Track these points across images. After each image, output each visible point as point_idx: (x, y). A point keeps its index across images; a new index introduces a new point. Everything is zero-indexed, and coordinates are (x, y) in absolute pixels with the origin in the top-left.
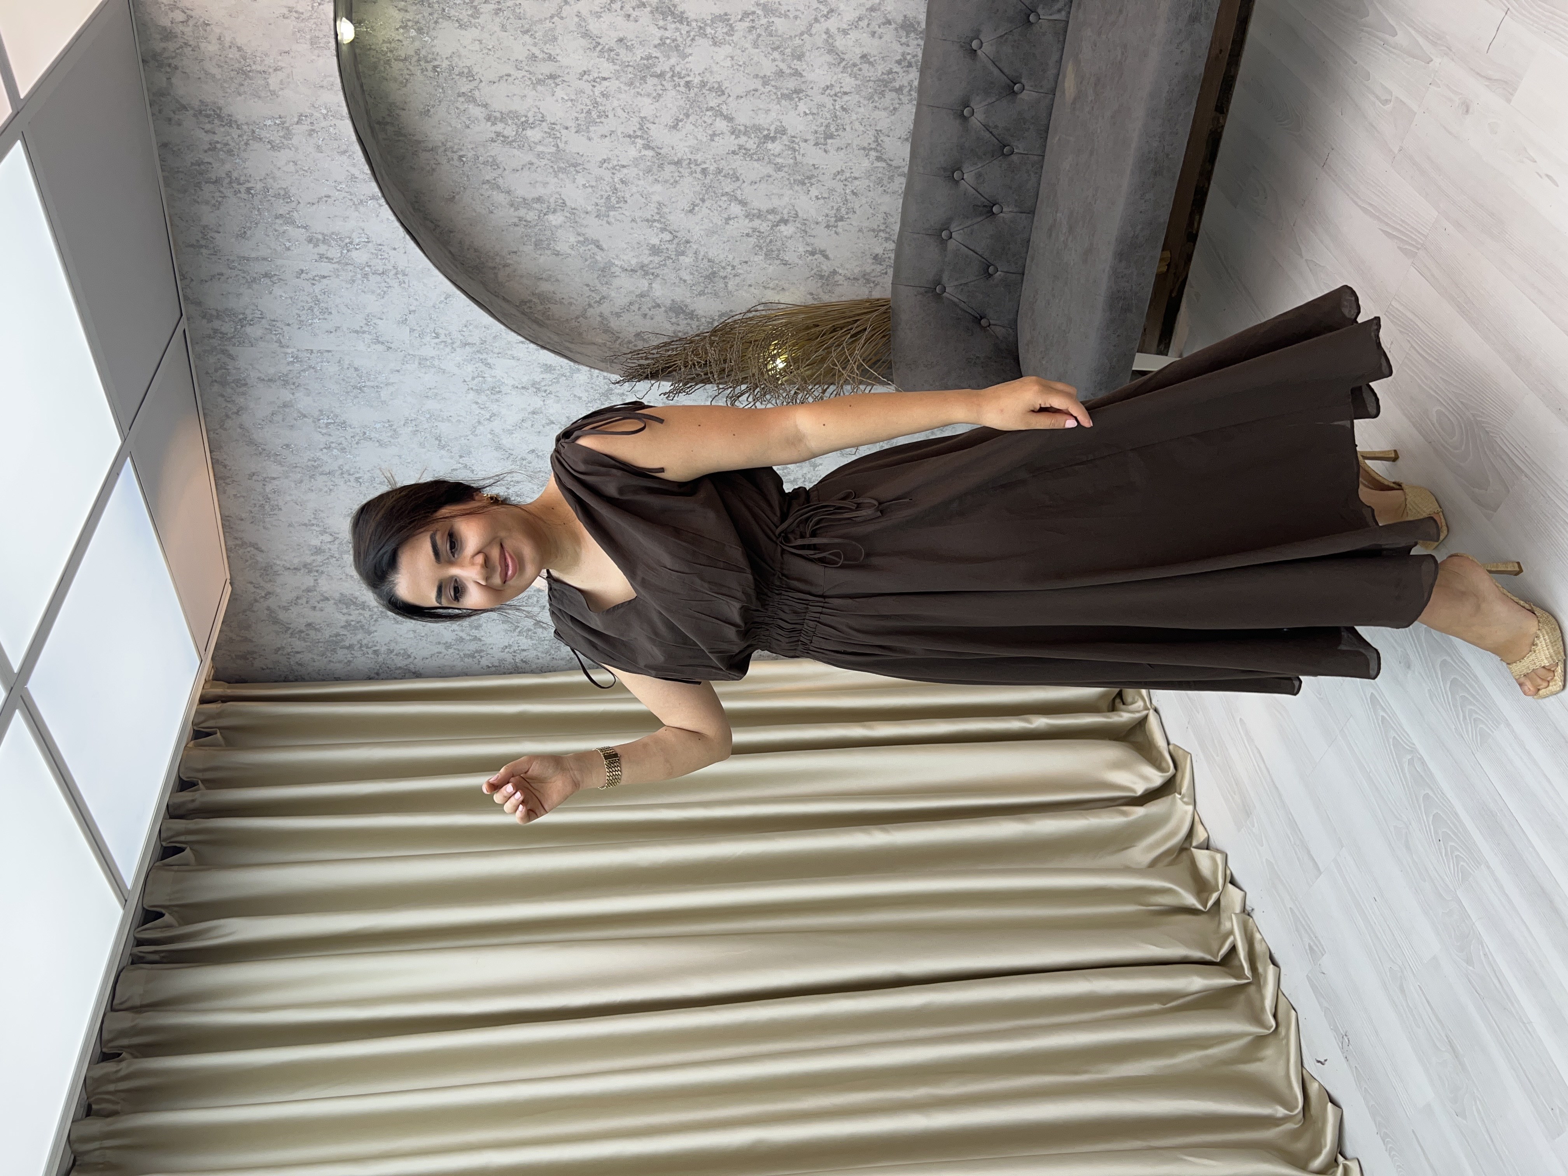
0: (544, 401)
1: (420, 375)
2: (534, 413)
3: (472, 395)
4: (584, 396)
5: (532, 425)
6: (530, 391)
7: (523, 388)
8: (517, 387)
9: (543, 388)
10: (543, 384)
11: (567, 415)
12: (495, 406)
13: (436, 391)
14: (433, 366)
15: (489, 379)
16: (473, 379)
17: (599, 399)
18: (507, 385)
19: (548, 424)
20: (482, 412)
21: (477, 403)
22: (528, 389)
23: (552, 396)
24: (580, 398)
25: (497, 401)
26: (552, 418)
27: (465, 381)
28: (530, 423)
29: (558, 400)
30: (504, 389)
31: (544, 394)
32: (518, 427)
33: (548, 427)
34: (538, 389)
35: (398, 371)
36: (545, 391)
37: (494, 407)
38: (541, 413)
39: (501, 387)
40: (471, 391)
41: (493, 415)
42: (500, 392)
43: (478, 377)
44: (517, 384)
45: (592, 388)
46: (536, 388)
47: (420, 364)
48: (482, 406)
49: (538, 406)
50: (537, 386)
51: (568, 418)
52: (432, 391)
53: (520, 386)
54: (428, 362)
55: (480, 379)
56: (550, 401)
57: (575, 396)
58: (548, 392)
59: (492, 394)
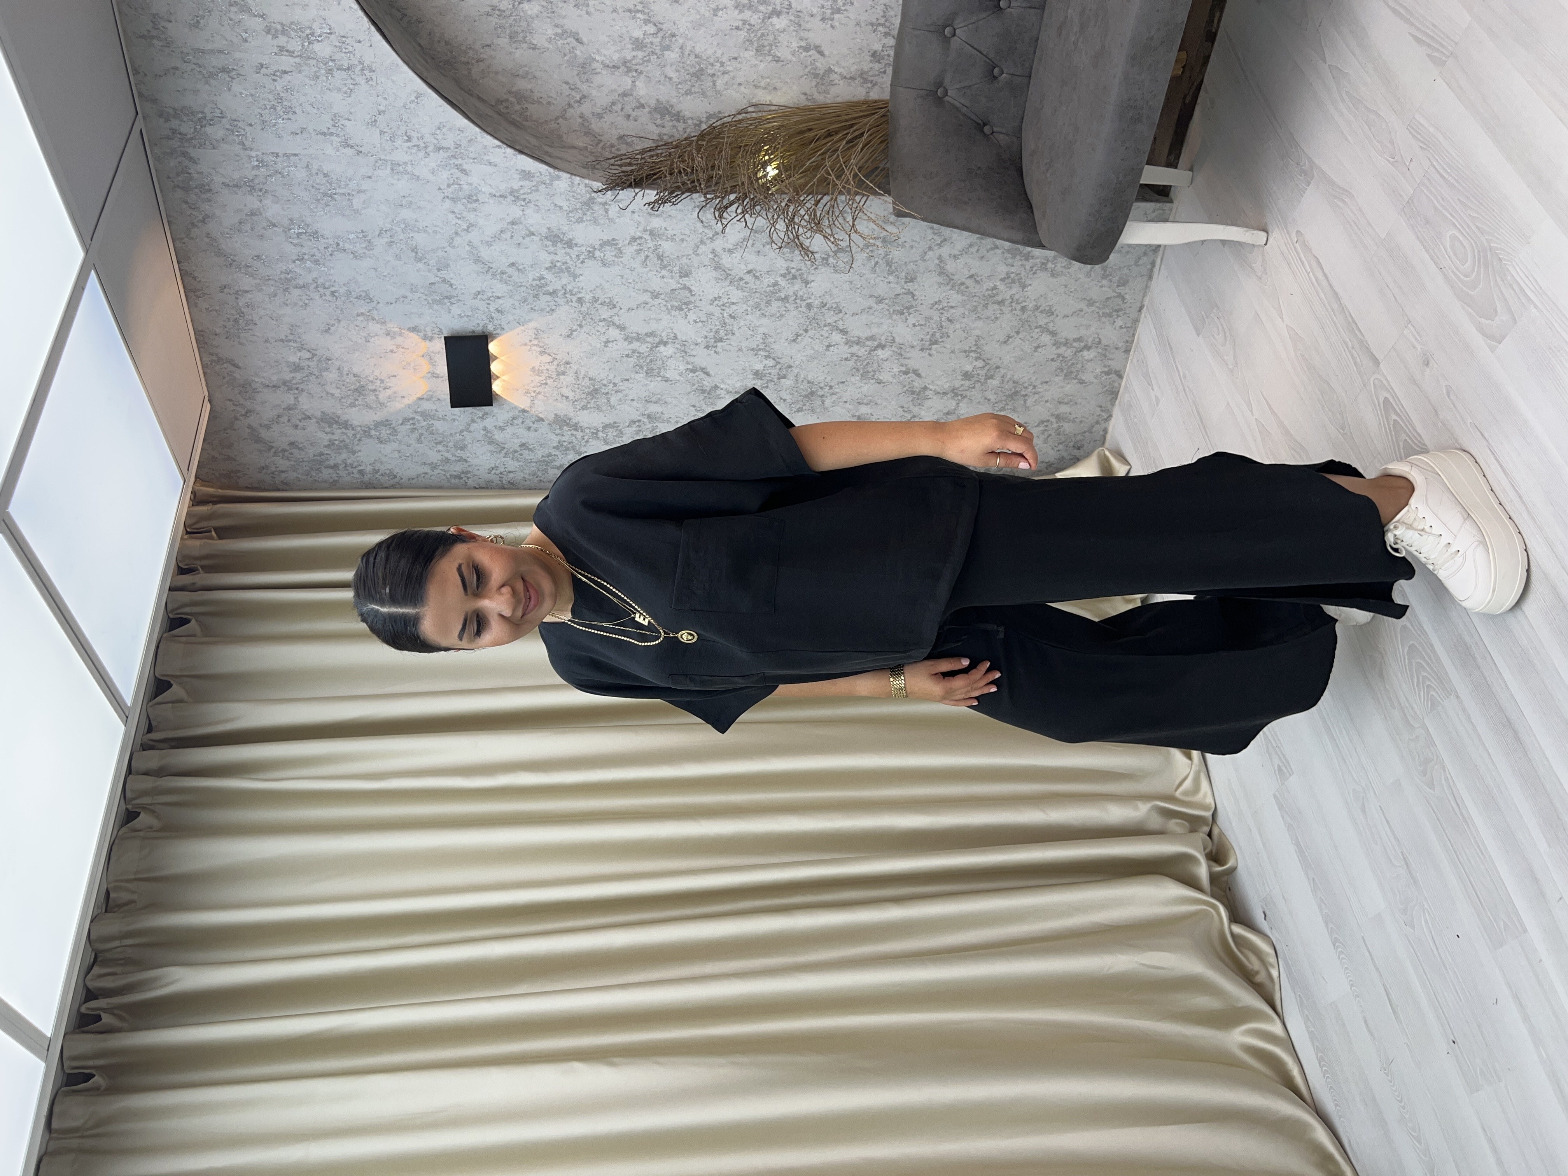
0: (523, 210)
1: (394, 182)
2: (513, 223)
3: (447, 204)
4: (565, 205)
5: (512, 237)
6: (508, 200)
7: (501, 196)
8: (495, 196)
9: (522, 197)
10: (522, 192)
11: (548, 226)
12: (473, 216)
13: (410, 199)
14: (406, 172)
15: (465, 187)
16: (449, 186)
17: (581, 209)
18: (484, 193)
19: (528, 236)
20: (459, 222)
21: (453, 212)
22: (506, 197)
23: (531, 205)
24: (561, 207)
25: (475, 210)
26: (532, 229)
27: (440, 189)
28: (509, 234)
29: (538, 209)
30: (481, 197)
31: (523, 203)
32: (496, 239)
33: (528, 239)
34: (517, 198)
35: (370, 177)
36: (524, 200)
37: (471, 217)
38: (521, 223)
39: (478, 195)
40: (447, 200)
41: (470, 225)
42: (477, 200)
43: (453, 184)
44: (494, 192)
45: (573, 196)
46: (514, 196)
47: (392, 169)
48: (459, 216)
49: (518, 216)
50: (516, 194)
51: (549, 229)
52: (406, 199)
53: (497, 194)
54: (401, 167)
55: (456, 186)
56: (529, 211)
57: (556, 205)
58: (527, 200)
59: (468, 202)
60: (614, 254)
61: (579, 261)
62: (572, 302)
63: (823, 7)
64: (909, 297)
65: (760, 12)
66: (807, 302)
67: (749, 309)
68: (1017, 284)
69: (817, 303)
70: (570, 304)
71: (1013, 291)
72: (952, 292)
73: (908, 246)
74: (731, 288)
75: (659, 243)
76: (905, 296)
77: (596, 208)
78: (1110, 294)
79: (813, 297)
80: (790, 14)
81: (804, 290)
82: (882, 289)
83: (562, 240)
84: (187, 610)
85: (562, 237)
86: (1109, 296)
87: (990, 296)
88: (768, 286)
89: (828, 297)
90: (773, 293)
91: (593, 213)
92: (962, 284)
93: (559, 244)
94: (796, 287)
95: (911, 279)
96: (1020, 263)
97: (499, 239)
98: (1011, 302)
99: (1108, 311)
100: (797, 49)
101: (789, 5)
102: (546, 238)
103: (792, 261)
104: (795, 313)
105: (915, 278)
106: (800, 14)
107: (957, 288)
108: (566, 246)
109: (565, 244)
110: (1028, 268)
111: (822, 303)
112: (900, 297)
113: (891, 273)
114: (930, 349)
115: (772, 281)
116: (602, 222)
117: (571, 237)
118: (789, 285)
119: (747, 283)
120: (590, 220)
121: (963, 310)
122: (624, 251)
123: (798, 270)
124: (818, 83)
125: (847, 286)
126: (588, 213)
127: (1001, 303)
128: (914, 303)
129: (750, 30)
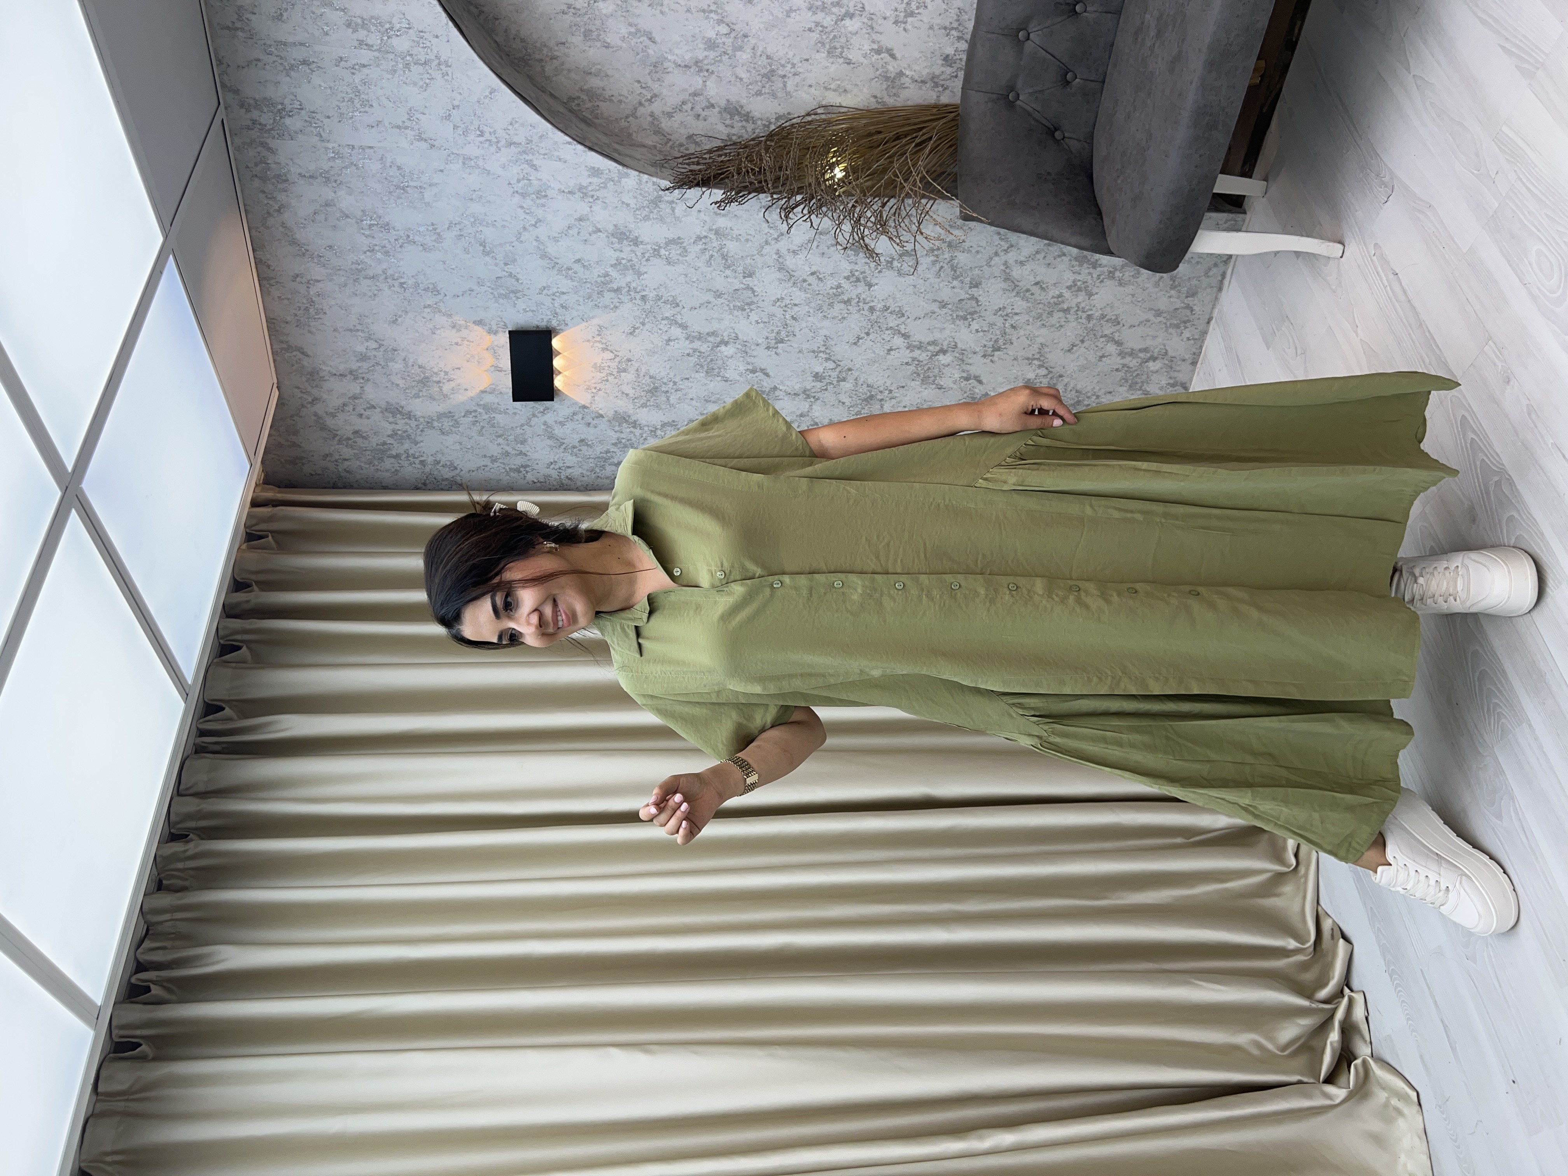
0: (591, 207)
1: (465, 176)
2: (580, 219)
3: (517, 199)
4: (632, 202)
5: (579, 233)
6: (576, 196)
7: (570, 192)
8: (563, 192)
9: (591, 193)
10: (590, 188)
11: (615, 223)
13: (480, 193)
14: (477, 166)
15: (535, 182)
16: (519, 181)
17: (648, 207)
18: (553, 189)
19: (595, 232)
20: (528, 217)
21: (522, 207)
22: (574, 194)
23: (599, 202)
24: (628, 205)
25: (543, 206)
26: (599, 226)
27: (510, 184)
28: (576, 231)
29: (605, 206)
30: (550, 193)
31: (591, 200)
32: (563, 235)
33: (594, 236)
34: (585, 194)
35: (442, 171)
36: (592, 196)
37: (540, 213)
38: (588, 219)
39: (547, 191)
40: (516, 195)
41: (539, 221)
42: (546, 196)
43: (523, 179)
44: (563, 189)
45: (641, 194)
46: (583, 193)
47: (464, 163)
48: (527, 211)
49: (585, 213)
50: (584, 191)
51: (615, 226)
52: (477, 193)
53: (566, 191)
54: (472, 162)
55: (526, 181)
56: (597, 208)
57: (623, 202)
58: (595, 197)
59: (537, 198)
60: (678, 252)
61: (644, 259)
62: (635, 299)
63: (896, 10)
64: (974, 303)
65: (833, 14)
66: (869, 305)
67: (811, 311)
68: (1083, 293)
69: (879, 306)
70: (634, 301)
71: (1079, 299)
72: (1017, 299)
73: (974, 251)
74: (794, 289)
75: (724, 243)
76: (969, 302)
77: (662, 206)
78: (1179, 304)
79: (876, 300)
80: (863, 16)
81: (868, 293)
82: (946, 294)
83: (628, 238)
84: (239, 637)
85: (628, 234)
86: (1177, 306)
87: (1056, 304)
88: (832, 288)
89: (891, 301)
90: (836, 295)
91: (660, 211)
92: (1028, 290)
93: (625, 242)
94: (859, 290)
95: (975, 285)
96: (1087, 271)
97: (566, 235)
98: (1077, 311)
99: (1175, 322)
100: (869, 52)
101: (863, 8)
102: (613, 235)
103: (856, 263)
104: (857, 316)
105: (980, 284)
106: (873, 16)
107: (1022, 294)
108: (631, 243)
109: (630, 241)
110: (1095, 276)
111: (885, 306)
112: (964, 303)
113: (955, 278)
114: (993, 356)
115: (836, 283)
116: (668, 220)
117: (637, 235)
118: (852, 288)
119: (810, 285)
120: (657, 218)
121: (1027, 317)
122: (689, 250)
123: (862, 273)
124: (889, 86)
125: (910, 290)
126: (655, 211)
127: (1067, 311)
128: (978, 309)
129: (822, 32)
